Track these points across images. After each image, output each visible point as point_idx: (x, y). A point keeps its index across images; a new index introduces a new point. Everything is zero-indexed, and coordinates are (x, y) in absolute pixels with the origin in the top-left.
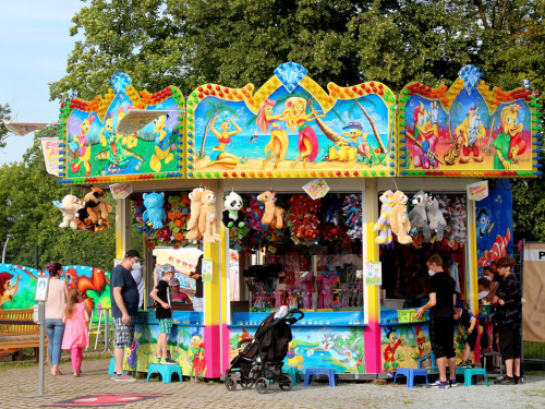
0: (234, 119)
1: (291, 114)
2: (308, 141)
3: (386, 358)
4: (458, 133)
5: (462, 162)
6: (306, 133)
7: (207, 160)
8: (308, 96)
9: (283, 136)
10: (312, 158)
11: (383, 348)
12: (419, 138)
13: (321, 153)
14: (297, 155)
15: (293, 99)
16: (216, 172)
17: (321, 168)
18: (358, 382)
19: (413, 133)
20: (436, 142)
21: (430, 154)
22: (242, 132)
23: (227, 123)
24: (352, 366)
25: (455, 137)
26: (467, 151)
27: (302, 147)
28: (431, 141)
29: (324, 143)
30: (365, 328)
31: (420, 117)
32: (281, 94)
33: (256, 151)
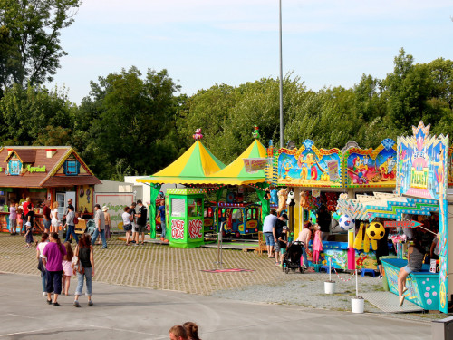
0: (290, 162)
1: (308, 160)
2: (314, 172)
3: (358, 263)
4: (380, 168)
5: (383, 181)
6: (313, 169)
7: (282, 179)
8: (314, 153)
9: (306, 170)
10: (315, 179)
11: (356, 260)
12: (357, 171)
13: (318, 177)
14: (311, 177)
15: (310, 155)
16: (284, 183)
17: (318, 183)
18: (346, 273)
19: (352, 169)
20: (367, 173)
21: (363, 178)
22: (292, 167)
23: (288, 164)
24: (343, 266)
25: (379, 170)
26: (386, 176)
27: (312, 174)
28: (364, 172)
29: (319, 173)
30: (348, 250)
31: (357, 162)
32: (306, 152)
33: (297, 175)
